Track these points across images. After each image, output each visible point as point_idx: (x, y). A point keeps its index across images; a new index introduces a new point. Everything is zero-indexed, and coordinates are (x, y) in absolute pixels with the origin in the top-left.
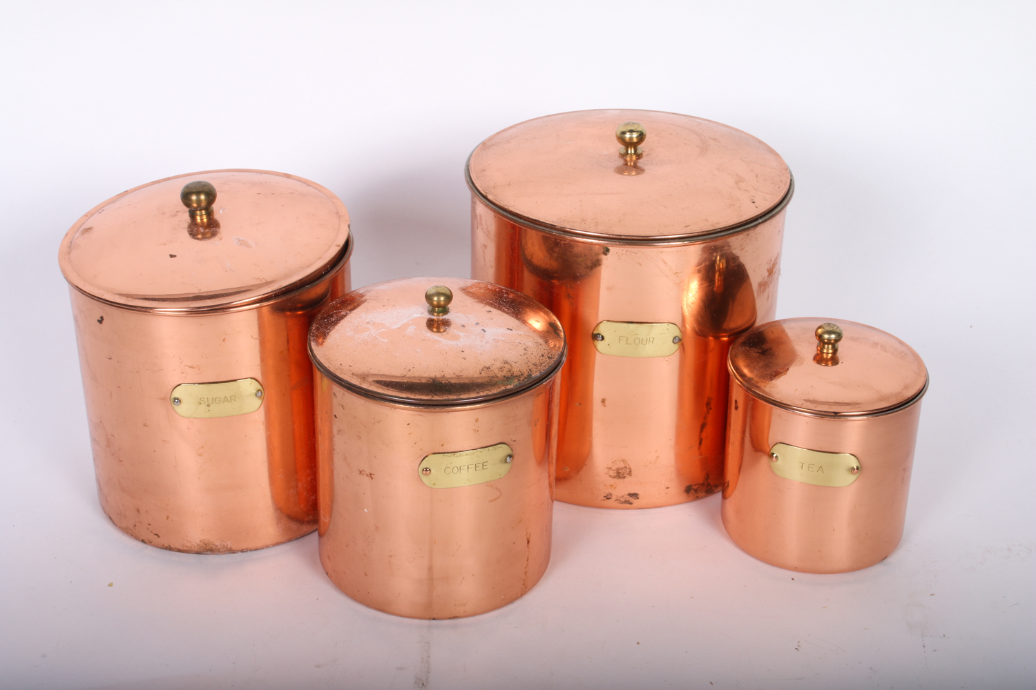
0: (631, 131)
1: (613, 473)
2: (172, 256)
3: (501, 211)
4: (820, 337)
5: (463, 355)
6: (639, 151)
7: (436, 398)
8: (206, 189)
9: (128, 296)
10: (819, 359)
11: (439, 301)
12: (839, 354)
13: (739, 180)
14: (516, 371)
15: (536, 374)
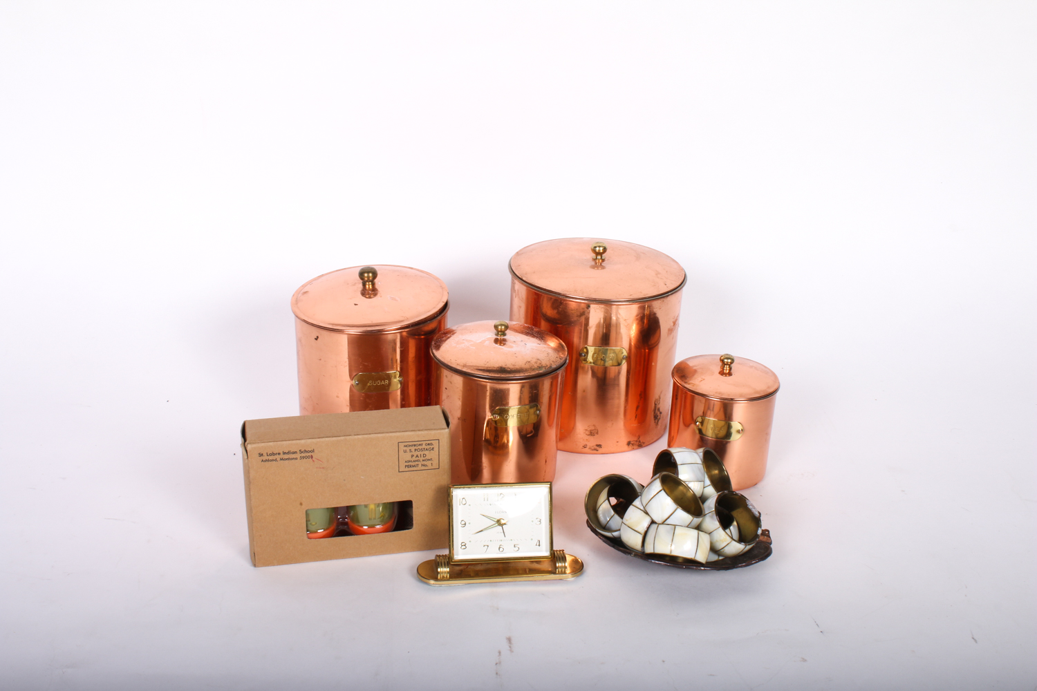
0: (599, 247)
1: (588, 433)
2: (355, 305)
3: (530, 285)
4: (722, 361)
5: (516, 355)
6: (603, 258)
7: (503, 376)
8: (373, 271)
9: (333, 324)
10: (722, 373)
11: (501, 329)
12: (732, 371)
13: (658, 273)
14: (544, 364)
15: (554, 366)
